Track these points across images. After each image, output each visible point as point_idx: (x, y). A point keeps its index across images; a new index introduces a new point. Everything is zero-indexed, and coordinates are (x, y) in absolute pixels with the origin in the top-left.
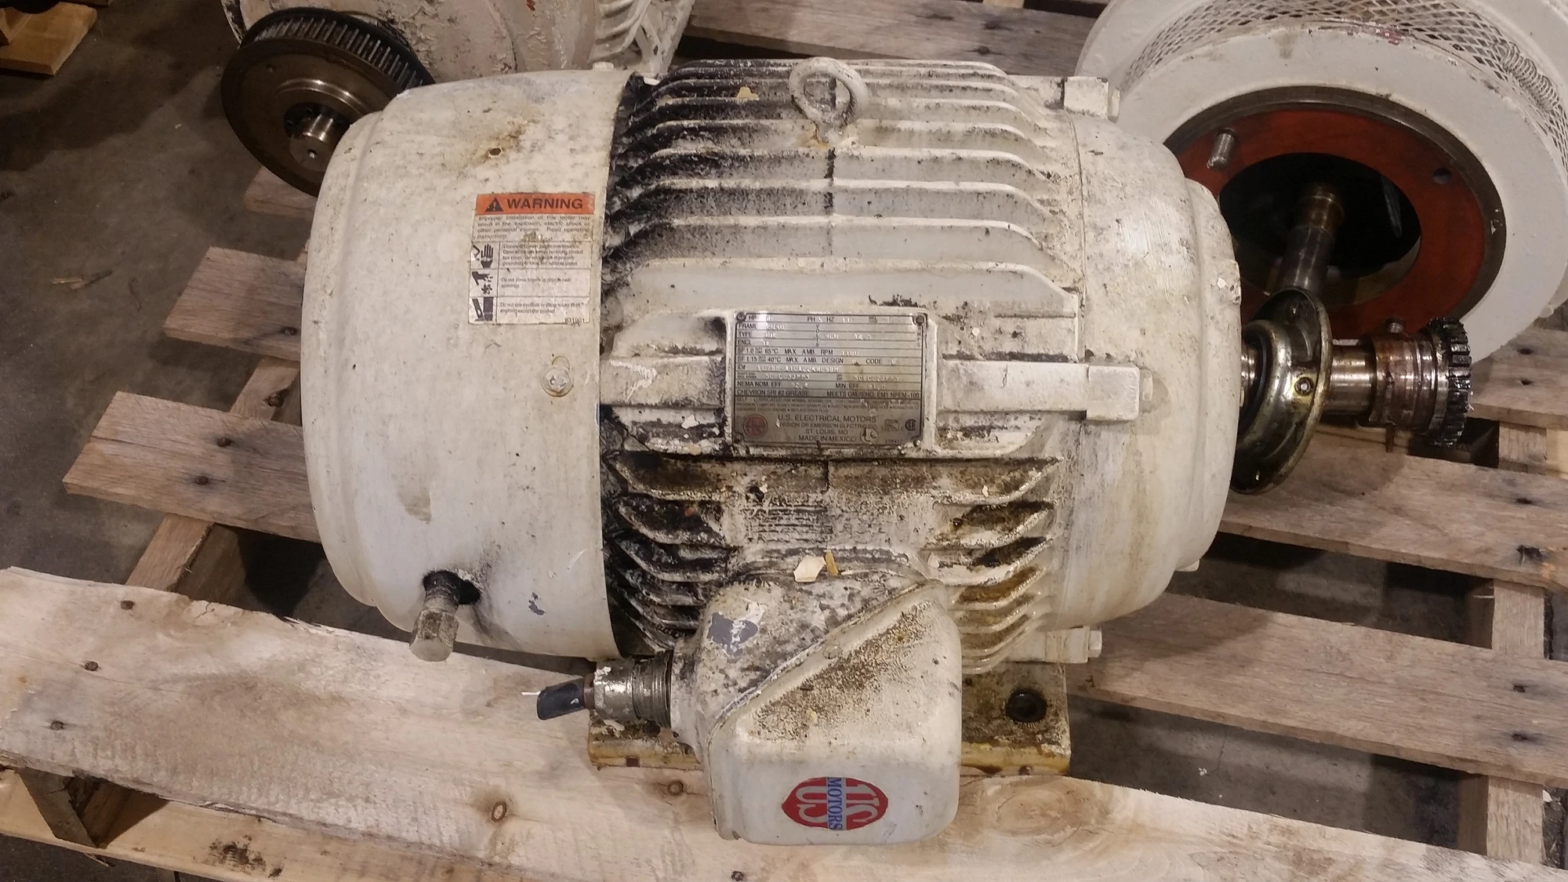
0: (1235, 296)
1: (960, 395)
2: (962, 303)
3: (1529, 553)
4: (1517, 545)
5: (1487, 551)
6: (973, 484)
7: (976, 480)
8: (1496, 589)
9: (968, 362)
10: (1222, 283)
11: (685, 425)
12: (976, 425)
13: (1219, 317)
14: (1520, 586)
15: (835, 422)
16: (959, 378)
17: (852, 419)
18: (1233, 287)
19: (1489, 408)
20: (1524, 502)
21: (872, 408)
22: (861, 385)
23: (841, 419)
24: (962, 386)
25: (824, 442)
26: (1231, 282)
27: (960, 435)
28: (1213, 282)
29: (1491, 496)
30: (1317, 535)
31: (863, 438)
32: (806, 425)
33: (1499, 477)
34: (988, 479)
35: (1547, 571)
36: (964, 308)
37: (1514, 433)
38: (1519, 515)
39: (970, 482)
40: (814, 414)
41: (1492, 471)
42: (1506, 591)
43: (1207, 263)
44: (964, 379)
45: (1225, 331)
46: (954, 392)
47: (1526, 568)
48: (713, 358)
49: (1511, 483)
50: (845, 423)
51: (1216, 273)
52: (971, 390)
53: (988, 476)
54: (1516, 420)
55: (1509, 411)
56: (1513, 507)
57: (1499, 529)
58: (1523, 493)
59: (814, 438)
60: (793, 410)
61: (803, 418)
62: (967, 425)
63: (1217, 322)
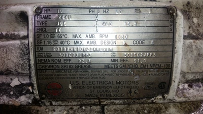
1: (192, 63)
2: (186, 3)
6: (188, 111)
7: (189, 108)
9: (198, 41)
11: (12, 85)
12: (194, 78)
15: (110, 85)
16: (192, 51)
17: (122, 83)
21: (136, 75)
22: (129, 59)
23: (115, 83)
24: (193, 57)
25: (103, 97)
27: (186, 86)
31: (129, 95)
32: (90, 87)
34: (195, 106)
36: (187, 6)
39: (186, 109)
40: (96, 80)
44: (195, 52)
46: (188, 61)
48: (23, 41)
50: (117, 85)
52: (198, 59)
53: (195, 105)
59: (96, 95)
60: (80, 78)
61: (88, 83)
62: (189, 79)
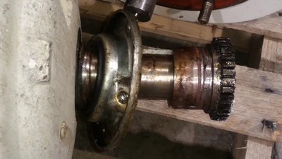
0: (42, 76)
3: (268, 124)
4: (262, 119)
5: (246, 122)
8: (249, 142)
10: (32, 64)
13: (28, 94)
14: (261, 141)
18: (41, 68)
19: (259, 30)
20: (269, 91)
26: (41, 62)
28: (25, 63)
29: (253, 87)
30: (160, 111)
33: (258, 75)
35: (275, 135)
37: (271, 42)
38: (266, 99)
41: (255, 71)
42: (253, 143)
43: (21, 45)
45: (34, 104)
47: (264, 134)
49: (264, 79)
51: (29, 53)
54: (273, 36)
55: (269, 32)
56: (262, 94)
57: (254, 108)
58: (269, 85)
63: (27, 98)
